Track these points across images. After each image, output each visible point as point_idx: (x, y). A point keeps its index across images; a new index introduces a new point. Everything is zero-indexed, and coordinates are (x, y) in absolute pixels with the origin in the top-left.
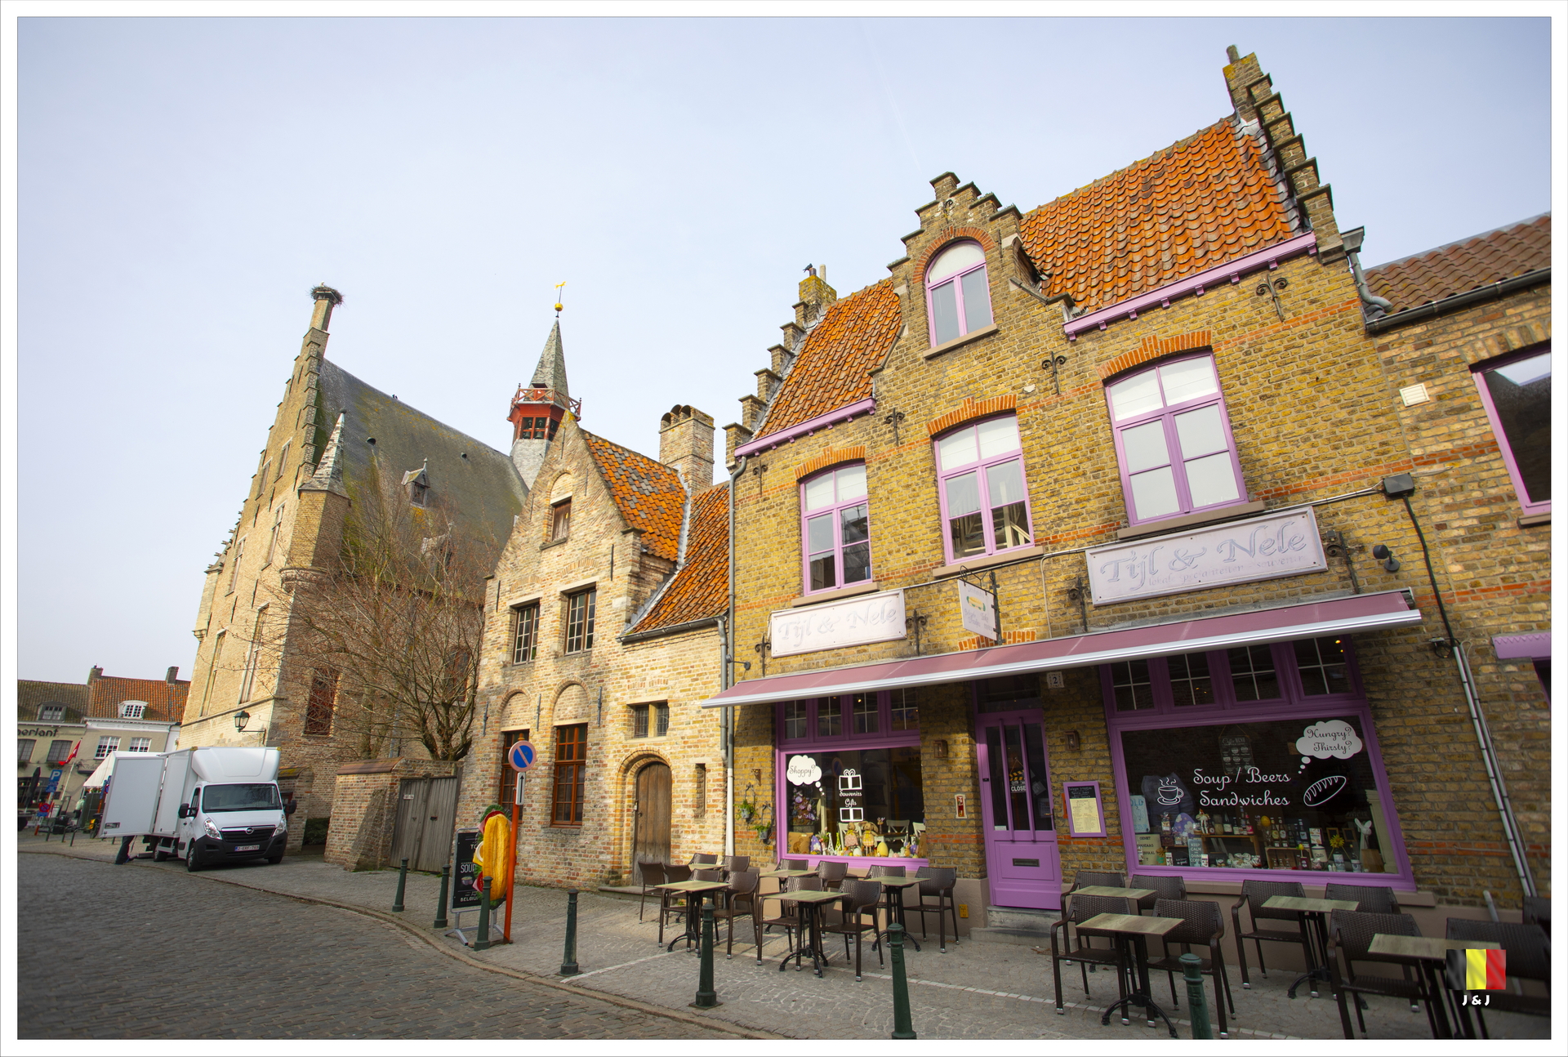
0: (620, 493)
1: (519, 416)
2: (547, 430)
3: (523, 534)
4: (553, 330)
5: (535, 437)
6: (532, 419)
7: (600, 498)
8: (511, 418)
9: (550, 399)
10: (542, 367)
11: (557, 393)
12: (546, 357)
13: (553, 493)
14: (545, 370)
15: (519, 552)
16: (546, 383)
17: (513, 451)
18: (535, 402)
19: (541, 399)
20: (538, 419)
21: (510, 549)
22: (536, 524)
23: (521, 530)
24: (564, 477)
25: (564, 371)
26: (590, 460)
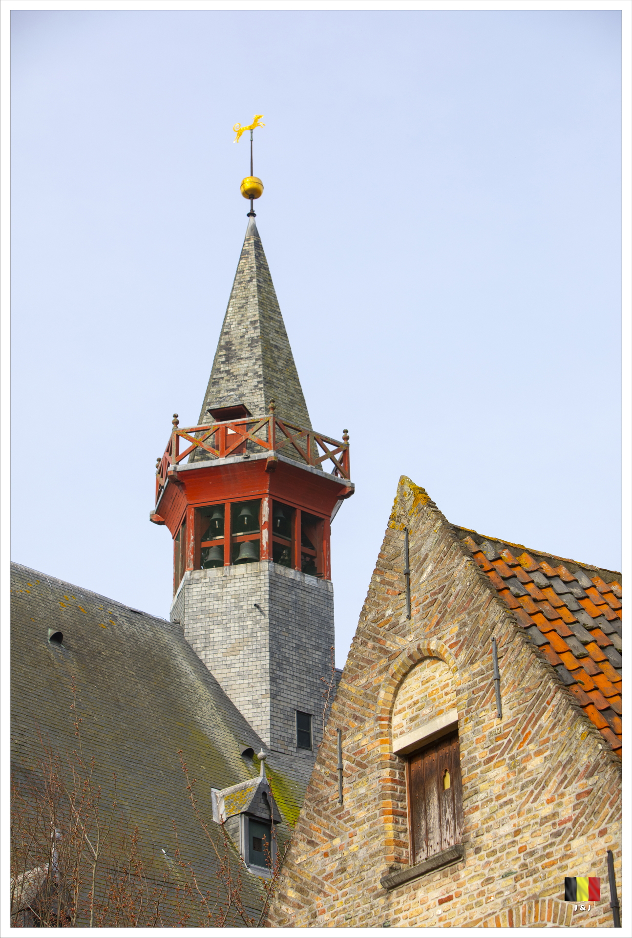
0: (594, 696)
1: (183, 504)
2: (265, 534)
3: (324, 848)
4: (244, 254)
5: (236, 561)
6: (221, 508)
7: (545, 721)
8: (161, 516)
9: (264, 445)
10: (228, 360)
11: (281, 426)
12: (236, 331)
13: (396, 720)
14: (239, 368)
15: (319, 902)
16: (246, 401)
17: (179, 606)
18: (222, 461)
19: (238, 451)
20: (236, 507)
21: (291, 894)
22: (361, 814)
23: (317, 836)
24: (425, 670)
25: (290, 361)
26: (496, 612)
